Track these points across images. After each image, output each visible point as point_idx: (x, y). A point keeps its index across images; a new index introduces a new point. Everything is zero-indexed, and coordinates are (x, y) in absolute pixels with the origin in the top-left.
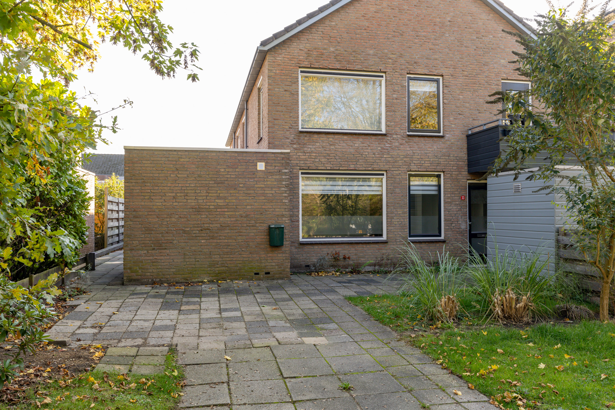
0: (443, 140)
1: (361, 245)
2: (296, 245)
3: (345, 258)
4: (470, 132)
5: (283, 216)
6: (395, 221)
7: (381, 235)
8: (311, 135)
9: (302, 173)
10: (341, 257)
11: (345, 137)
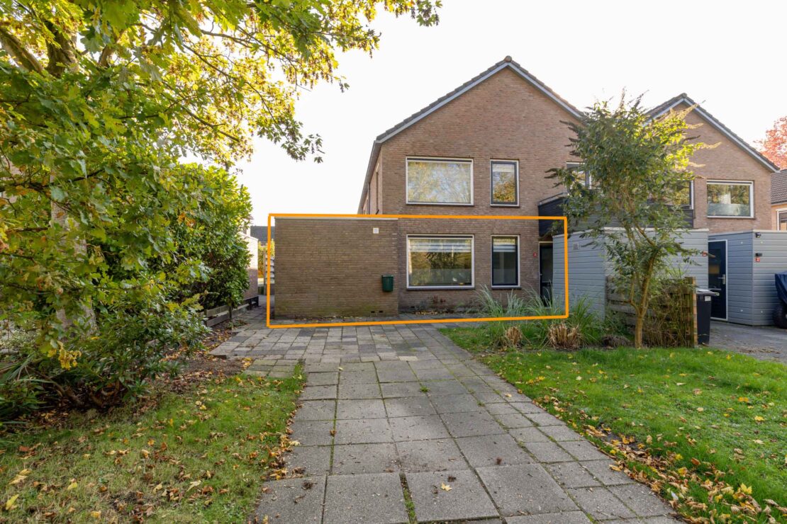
0: (519, 210)
1: (454, 292)
2: (404, 291)
3: (441, 301)
4: (541, 204)
5: (393, 268)
6: (482, 272)
7: (470, 284)
8: (416, 207)
9: (409, 236)
10: (439, 301)
11: (442, 208)
